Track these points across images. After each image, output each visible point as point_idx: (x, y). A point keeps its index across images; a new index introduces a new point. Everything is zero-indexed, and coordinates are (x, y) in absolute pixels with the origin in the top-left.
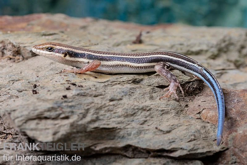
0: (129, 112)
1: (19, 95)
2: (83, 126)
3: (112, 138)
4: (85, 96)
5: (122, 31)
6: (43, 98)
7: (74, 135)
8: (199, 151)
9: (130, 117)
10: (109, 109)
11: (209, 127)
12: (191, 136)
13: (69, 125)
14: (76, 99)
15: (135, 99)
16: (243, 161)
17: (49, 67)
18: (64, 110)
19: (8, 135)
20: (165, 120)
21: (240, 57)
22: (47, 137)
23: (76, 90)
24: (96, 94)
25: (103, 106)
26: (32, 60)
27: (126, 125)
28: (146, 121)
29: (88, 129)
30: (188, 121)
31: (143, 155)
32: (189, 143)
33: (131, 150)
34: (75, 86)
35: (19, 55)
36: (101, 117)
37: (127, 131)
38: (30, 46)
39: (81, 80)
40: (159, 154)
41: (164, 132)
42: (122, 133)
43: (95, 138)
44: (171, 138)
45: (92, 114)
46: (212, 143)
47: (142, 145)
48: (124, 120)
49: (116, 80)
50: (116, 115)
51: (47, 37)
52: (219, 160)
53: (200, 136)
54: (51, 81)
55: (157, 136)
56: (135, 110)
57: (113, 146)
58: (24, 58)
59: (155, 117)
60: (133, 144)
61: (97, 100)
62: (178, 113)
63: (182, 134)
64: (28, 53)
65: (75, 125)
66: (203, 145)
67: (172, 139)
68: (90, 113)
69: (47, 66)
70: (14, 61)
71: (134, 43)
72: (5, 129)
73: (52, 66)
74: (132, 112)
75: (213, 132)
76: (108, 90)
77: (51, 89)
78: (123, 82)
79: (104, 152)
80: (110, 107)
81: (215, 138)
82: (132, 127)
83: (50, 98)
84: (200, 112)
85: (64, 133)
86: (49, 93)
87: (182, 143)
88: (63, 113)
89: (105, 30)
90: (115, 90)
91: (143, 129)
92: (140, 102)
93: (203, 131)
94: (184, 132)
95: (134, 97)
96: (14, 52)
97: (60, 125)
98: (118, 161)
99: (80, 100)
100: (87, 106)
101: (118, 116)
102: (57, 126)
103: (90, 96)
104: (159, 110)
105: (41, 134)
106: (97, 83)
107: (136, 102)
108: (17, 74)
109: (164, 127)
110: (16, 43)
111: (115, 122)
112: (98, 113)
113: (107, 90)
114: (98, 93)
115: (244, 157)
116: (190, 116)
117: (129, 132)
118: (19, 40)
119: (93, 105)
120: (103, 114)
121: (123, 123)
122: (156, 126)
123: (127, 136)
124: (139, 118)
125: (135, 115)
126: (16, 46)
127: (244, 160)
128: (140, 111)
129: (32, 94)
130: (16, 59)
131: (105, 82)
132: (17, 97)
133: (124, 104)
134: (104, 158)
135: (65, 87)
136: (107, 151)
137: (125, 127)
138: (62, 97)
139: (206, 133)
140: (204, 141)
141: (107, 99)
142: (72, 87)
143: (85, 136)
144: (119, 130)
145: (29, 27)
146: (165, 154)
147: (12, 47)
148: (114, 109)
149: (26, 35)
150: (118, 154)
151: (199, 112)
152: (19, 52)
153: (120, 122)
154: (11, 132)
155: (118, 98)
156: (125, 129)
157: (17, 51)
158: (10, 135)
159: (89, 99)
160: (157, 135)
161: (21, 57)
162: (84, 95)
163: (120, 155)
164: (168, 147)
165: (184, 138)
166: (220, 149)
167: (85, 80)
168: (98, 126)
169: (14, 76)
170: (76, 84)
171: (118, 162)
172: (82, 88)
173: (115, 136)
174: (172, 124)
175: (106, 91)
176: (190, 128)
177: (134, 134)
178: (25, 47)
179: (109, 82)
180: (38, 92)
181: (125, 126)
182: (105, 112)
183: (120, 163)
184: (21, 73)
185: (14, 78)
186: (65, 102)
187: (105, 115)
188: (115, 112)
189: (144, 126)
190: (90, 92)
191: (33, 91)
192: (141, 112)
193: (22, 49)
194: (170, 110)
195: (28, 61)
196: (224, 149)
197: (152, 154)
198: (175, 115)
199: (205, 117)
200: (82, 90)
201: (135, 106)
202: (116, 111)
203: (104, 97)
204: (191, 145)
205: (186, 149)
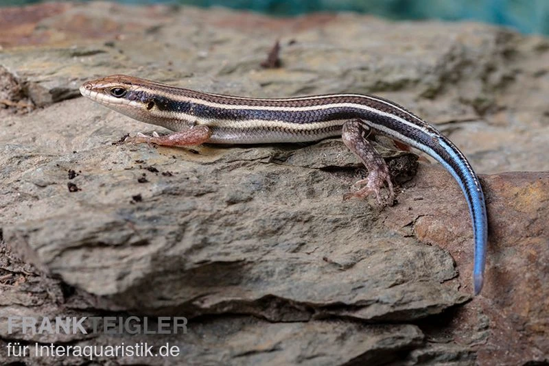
0: (269, 226)
1: (40, 195)
2: (177, 259)
3: (235, 281)
4: (178, 194)
5: (236, 37)
6: (92, 202)
7: (158, 279)
8: (413, 306)
9: (271, 237)
10: (226, 220)
11: (432, 254)
12: (395, 275)
13: (149, 258)
14: (161, 203)
15: (278, 198)
16: (503, 325)
17: (92, 125)
18: (137, 227)
19: (16, 275)
20: (341, 241)
21: (484, 91)
22: (106, 284)
23: (159, 183)
24: (200, 191)
25: (214, 215)
26: (55, 110)
27: (263, 253)
28: (303, 244)
29: (188, 266)
30: (389, 242)
31: (300, 315)
32: (391, 289)
33: (275, 305)
34: (154, 174)
35: (25, 99)
36: (212, 240)
37: (267, 267)
38: (49, 81)
39: (167, 158)
40: (332, 313)
41: (341, 266)
42: (255, 271)
43: (202, 283)
44: (355, 279)
45: (193, 232)
46: (439, 288)
47: (298, 296)
48: (258, 244)
49: (237, 158)
50: (243, 232)
51: (83, 60)
52: (453, 323)
53: (414, 273)
54: (104, 163)
55: (327, 277)
56: (280, 221)
57: (239, 298)
58: (35, 105)
59: (322, 235)
60: (280, 295)
61: (203, 204)
62: (367, 225)
63: (378, 270)
64: (45, 94)
65: (162, 258)
66: (420, 293)
67: (358, 281)
68: (190, 231)
69: (87, 124)
70: (16, 112)
71: (265, 66)
72: (9, 264)
73: (98, 125)
74: (274, 226)
75: (439, 264)
76: (223, 181)
77: (107, 180)
78: (252, 160)
79: (219, 311)
80: (230, 217)
81: (445, 276)
82: (275, 257)
83: (105, 202)
84: (412, 222)
85: (140, 274)
86: (104, 190)
87: (378, 289)
88: (137, 233)
89: (197, 34)
90: (237, 179)
91: (298, 261)
92: (289, 204)
93: (419, 264)
94: (382, 266)
95: (277, 193)
96: (14, 92)
97: (130, 258)
98: (247, 328)
99: (168, 204)
100: (183, 216)
101: (245, 236)
102: (125, 260)
103: (187, 196)
104: (328, 220)
105: (92, 279)
106: (200, 166)
107: (280, 203)
108: (26, 142)
109: (340, 257)
110: (18, 73)
111: (240, 247)
112: (205, 231)
113: (221, 179)
114: (204, 188)
115: (504, 317)
116: (392, 231)
117: (269, 269)
118: (25, 67)
119: (195, 213)
120: (215, 233)
121: (257, 249)
122: (323, 255)
123: (266, 276)
124: (288, 238)
125: (280, 232)
126: (18, 81)
127: (506, 323)
128: (290, 224)
129: (68, 191)
130: (18, 107)
131: (215, 163)
132: (36, 198)
133: (258, 209)
134: (219, 324)
135: (135, 175)
136: (225, 309)
137: (261, 258)
138: (131, 199)
139: (426, 267)
140: (422, 283)
141: (222, 201)
142: (150, 176)
143: (181, 279)
144: (249, 266)
145: (40, 32)
146: (345, 313)
147: (9, 82)
148: (237, 221)
149: (39, 56)
150: (248, 315)
151: (410, 222)
152: (25, 93)
153: (251, 248)
154: (22, 271)
155: (244, 196)
156: (262, 261)
157: (21, 91)
158: (22, 277)
159: (187, 202)
160: (326, 273)
161: (29, 103)
162: (175, 193)
163: (252, 317)
164: (350, 299)
165: (383, 278)
166: (455, 300)
167: (175, 160)
168: (208, 259)
169: (20, 146)
170: (158, 168)
171: (249, 331)
172: (171, 179)
173: (241, 278)
174: (355, 250)
175: (218, 182)
176: (392, 257)
177: (280, 273)
178: (38, 82)
179: (224, 161)
180: (78, 187)
181: (260, 256)
182: (218, 228)
183: (254, 333)
184: (34, 139)
185: (21, 151)
186: (139, 209)
187: (220, 234)
188: (239, 227)
189: (299, 254)
190: (187, 186)
191: (70, 185)
192: (293, 226)
193: (31, 87)
194: (352, 220)
195: (44, 111)
196: (464, 300)
197: (318, 313)
198: (362, 231)
199: (423, 233)
200: (171, 182)
201: (280, 213)
202: (242, 224)
203: (215, 197)
204: (397, 293)
205: (387, 303)
